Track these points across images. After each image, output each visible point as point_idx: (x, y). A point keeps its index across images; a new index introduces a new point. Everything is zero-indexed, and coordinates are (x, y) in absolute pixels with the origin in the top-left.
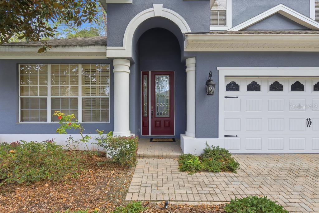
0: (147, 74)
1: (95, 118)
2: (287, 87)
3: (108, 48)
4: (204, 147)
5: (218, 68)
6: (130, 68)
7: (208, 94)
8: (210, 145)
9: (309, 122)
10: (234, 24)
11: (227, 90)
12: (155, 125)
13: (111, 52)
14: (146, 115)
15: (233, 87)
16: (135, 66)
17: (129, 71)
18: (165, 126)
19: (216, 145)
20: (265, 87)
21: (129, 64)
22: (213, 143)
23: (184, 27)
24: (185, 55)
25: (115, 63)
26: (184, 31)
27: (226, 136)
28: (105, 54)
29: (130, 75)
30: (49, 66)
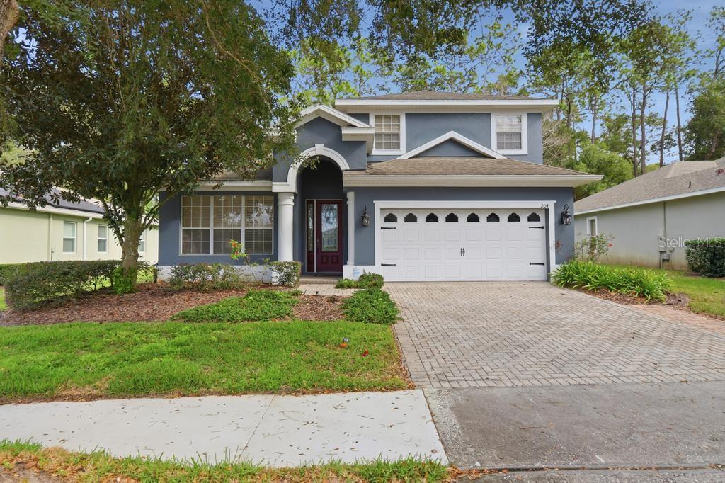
0: (313, 202)
1: (258, 249)
2: (442, 219)
3: (274, 183)
4: (361, 274)
5: (374, 202)
6: (294, 201)
7: (364, 226)
8: (367, 272)
9: (463, 251)
10: (408, 150)
11: (386, 221)
12: (320, 262)
13: (277, 187)
14: (311, 249)
15: (391, 218)
16: (298, 198)
17: (293, 204)
18: (332, 263)
19: (372, 272)
20: (421, 219)
21: (293, 197)
22: (369, 269)
23: (343, 164)
24: (344, 190)
25: (279, 197)
26: (342, 168)
27: (382, 265)
28: (271, 187)
29: (294, 207)
30: (212, 198)
